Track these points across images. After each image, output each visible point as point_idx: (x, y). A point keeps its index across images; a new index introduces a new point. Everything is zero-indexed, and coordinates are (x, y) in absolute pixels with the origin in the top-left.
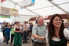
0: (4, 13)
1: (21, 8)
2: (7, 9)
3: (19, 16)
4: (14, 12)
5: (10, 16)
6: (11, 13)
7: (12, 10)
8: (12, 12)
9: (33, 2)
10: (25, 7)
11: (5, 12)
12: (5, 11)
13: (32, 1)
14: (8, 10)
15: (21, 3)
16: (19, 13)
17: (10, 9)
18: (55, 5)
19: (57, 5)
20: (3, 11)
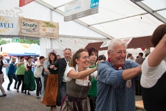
0: (25, 32)
1: (66, 19)
2: (32, 23)
3: (61, 39)
4: (49, 30)
5: (38, 38)
6: (41, 31)
7: (44, 24)
8: (44, 30)
9: (94, 4)
10: (74, 17)
11: (27, 30)
12: (28, 28)
13: (92, 3)
14: (34, 25)
15: (66, 8)
16: (61, 33)
17: (39, 22)
18: (148, 12)
19: (154, 12)
20: (23, 27)
